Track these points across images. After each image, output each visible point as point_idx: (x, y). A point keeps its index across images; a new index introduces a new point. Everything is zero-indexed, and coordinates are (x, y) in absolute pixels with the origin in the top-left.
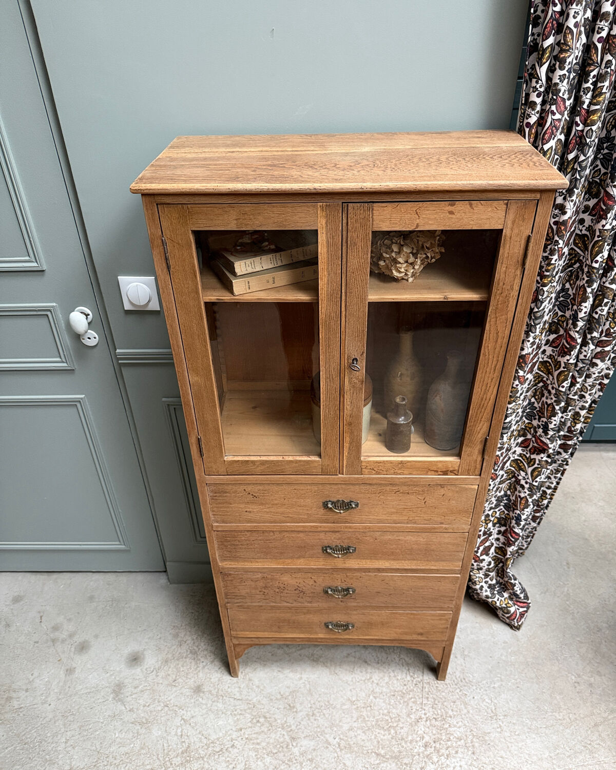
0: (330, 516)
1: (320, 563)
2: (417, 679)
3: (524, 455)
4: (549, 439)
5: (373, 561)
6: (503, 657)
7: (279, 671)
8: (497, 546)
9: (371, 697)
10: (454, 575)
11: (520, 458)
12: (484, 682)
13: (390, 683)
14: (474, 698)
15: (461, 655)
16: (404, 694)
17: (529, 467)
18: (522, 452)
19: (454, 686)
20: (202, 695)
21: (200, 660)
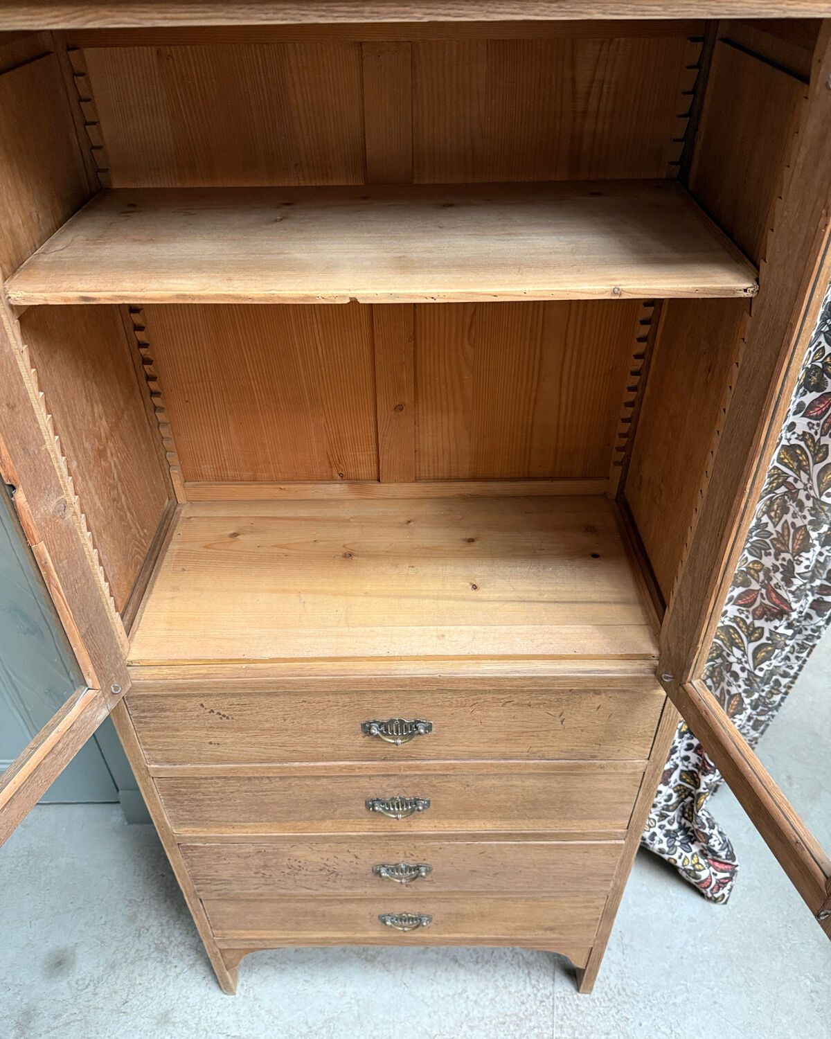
0: (378, 748)
1: (363, 828)
2: (542, 991)
3: (742, 619)
4: (792, 593)
5: (464, 821)
6: (689, 948)
7: (307, 981)
8: (685, 769)
9: (465, 1027)
10: (613, 842)
11: (734, 625)
12: (658, 994)
13: (498, 999)
14: (641, 1025)
15: (618, 945)
16: (521, 1020)
17: (750, 642)
18: (738, 614)
19: (608, 1003)
20: (170, 1028)
21: (170, 962)
